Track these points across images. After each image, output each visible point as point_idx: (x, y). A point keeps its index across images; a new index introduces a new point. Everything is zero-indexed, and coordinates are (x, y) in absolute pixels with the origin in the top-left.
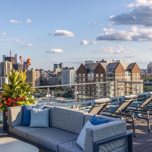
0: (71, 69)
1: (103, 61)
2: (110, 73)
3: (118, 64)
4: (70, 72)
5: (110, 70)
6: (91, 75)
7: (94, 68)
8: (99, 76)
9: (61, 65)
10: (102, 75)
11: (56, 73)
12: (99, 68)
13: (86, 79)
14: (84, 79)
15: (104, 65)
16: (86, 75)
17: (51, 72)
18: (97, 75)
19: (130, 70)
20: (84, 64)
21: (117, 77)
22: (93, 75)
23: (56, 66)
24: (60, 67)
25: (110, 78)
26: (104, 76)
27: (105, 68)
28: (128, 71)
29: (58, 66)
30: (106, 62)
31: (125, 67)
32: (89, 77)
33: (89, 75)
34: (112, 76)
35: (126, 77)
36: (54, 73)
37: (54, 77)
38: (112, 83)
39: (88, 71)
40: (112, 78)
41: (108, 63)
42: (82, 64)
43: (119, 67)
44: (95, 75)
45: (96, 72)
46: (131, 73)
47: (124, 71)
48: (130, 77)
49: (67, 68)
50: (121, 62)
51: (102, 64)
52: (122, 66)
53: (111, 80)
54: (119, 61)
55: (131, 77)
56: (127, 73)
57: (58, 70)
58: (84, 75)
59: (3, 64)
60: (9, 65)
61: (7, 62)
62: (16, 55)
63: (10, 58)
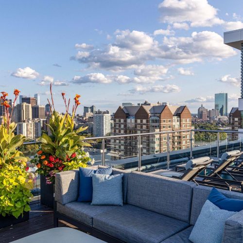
0: (105, 113)
1: (146, 104)
2: (154, 118)
3: (164, 107)
4: (104, 117)
5: (154, 114)
6: (131, 120)
7: (135, 112)
8: (142, 121)
9: (92, 108)
10: (144, 121)
11: (87, 118)
12: (141, 113)
13: (125, 126)
14: (122, 126)
15: (148, 109)
16: (125, 121)
17: (80, 117)
18: (139, 121)
19: (178, 114)
20: (122, 107)
21: (162, 124)
22: (133, 120)
23: (86, 109)
24: (92, 111)
25: (154, 124)
26: (147, 121)
27: (149, 112)
28: (176, 115)
29: (90, 110)
30: (149, 104)
31: (173, 112)
32: (129, 123)
33: (129, 120)
35: (174, 123)
36: (84, 119)
37: (84, 122)
38: (157, 131)
39: (128, 116)
40: (157, 124)
41: (152, 105)
42: (120, 107)
43: (165, 111)
44: (136, 121)
45: (137, 117)
46: (180, 118)
47: (171, 116)
48: (178, 123)
49: (100, 112)
50: (168, 104)
51: (145, 107)
52: (169, 109)
53: (156, 126)
54: (166, 103)
55: (180, 124)
56: (175, 118)
57: (89, 114)
58: (122, 121)
59: (19, 107)
60: (27, 107)
61: (25, 104)
62: (36, 96)
63: (29, 99)
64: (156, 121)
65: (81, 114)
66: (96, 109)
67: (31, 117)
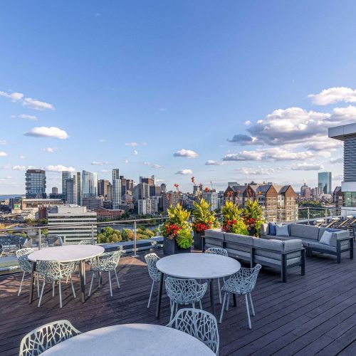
0: (211, 191)
1: (253, 184)
2: (261, 196)
3: (269, 186)
4: (212, 195)
6: (239, 198)
7: (242, 191)
9: (201, 187)
11: (196, 195)
12: (248, 191)
15: (254, 188)
16: (234, 199)
17: (190, 195)
18: (246, 199)
19: (283, 193)
20: (231, 187)
21: (268, 201)
22: (241, 199)
23: (195, 188)
24: (201, 189)
25: (261, 202)
27: (255, 191)
28: (281, 194)
29: (199, 189)
30: (256, 184)
31: (278, 191)
32: (237, 201)
33: (237, 198)
34: (263, 201)
35: (279, 201)
36: (194, 196)
38: (263, 207)
39: (236, 194)
41: (258, 185)
43: (271, 190)
44: (243, 199)
45: (244, 195)
46: (285, 196)
47: (276, 194)
48: (283, 201)
49: (207, 190)
50: (273, 184)
51: (251, 186)
52: (274, 189)
53: (262, 204)
54: (271, 183)
55: (285, 201)
56: (280, 196)
57: (198, 192)
58: (231, 198)
59: (140, 186)
60: (146, 187)
61: (144, 184)
62: (153, 176)
63: (147, 179)
65: (191, 192)
66: (204, 188)
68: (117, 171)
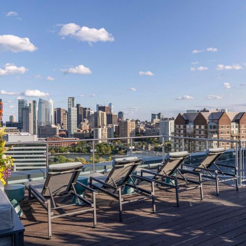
0: (170, 119)
1: (204, 111)
2: (213, 124)
3: (222, 114)
4: (170, 123)
5: (212, 120)
6: (190, 126)
7: (193, 118)
8: (200, 127)
10: (203, 127)
11: (154, 124)
12: (199, 119)
13: (185, 131)
14: (182, 132)
15: (206, 116)
16: (185, 127)
17: (148, 123)
18: (197, 127)
19: (237, 120)
20: (182, 114)
21: (221, 129)
23: (153, 116)
24: (159, 118)
25: (213, 130)
26: (206, 127)
27: (207, 118)
28: (235, 121)
29: (157, 117)
30: (208, 111)
31: (232, 118)
32: (188, 129)
33: (188, 126)
35: (232, 129)
36: (152, 125)
37: (152, 128)
38: (215, 136)
39: (187, 122)
40: (215, 130)
41: (210, 112)
42: (180, 114)
43: (223, 117)
44: (195, 127)
45: (195, 123)
46: (239, 124)
47: (229, 122)
48: (237, 129)
49: (166, 119)
50: (226, 111)
51: (203, 114)
52: (227, 116)
53: (214, 132)
54: (224, 110)
55: (239, 130)
56: (234, 124)
57: (156, 120)
58: (182, 126)
59: (96, 114)
60: (103, 115)
61: (100, 112)
62: (110, 105)
63: (104, 107)
64: (214, 127)
65: (149, 120)
67: (105, 123)
68: (73, 99)
